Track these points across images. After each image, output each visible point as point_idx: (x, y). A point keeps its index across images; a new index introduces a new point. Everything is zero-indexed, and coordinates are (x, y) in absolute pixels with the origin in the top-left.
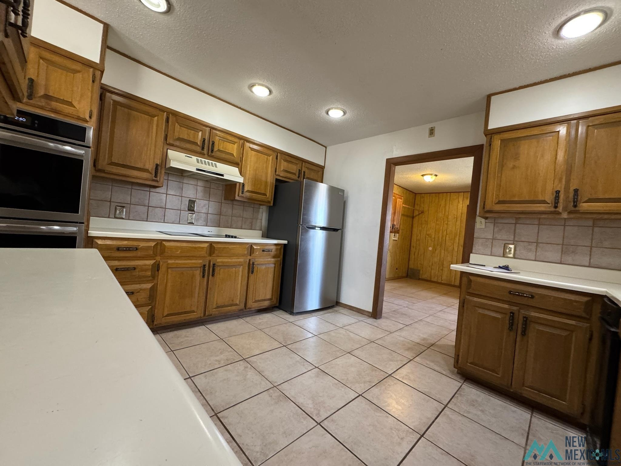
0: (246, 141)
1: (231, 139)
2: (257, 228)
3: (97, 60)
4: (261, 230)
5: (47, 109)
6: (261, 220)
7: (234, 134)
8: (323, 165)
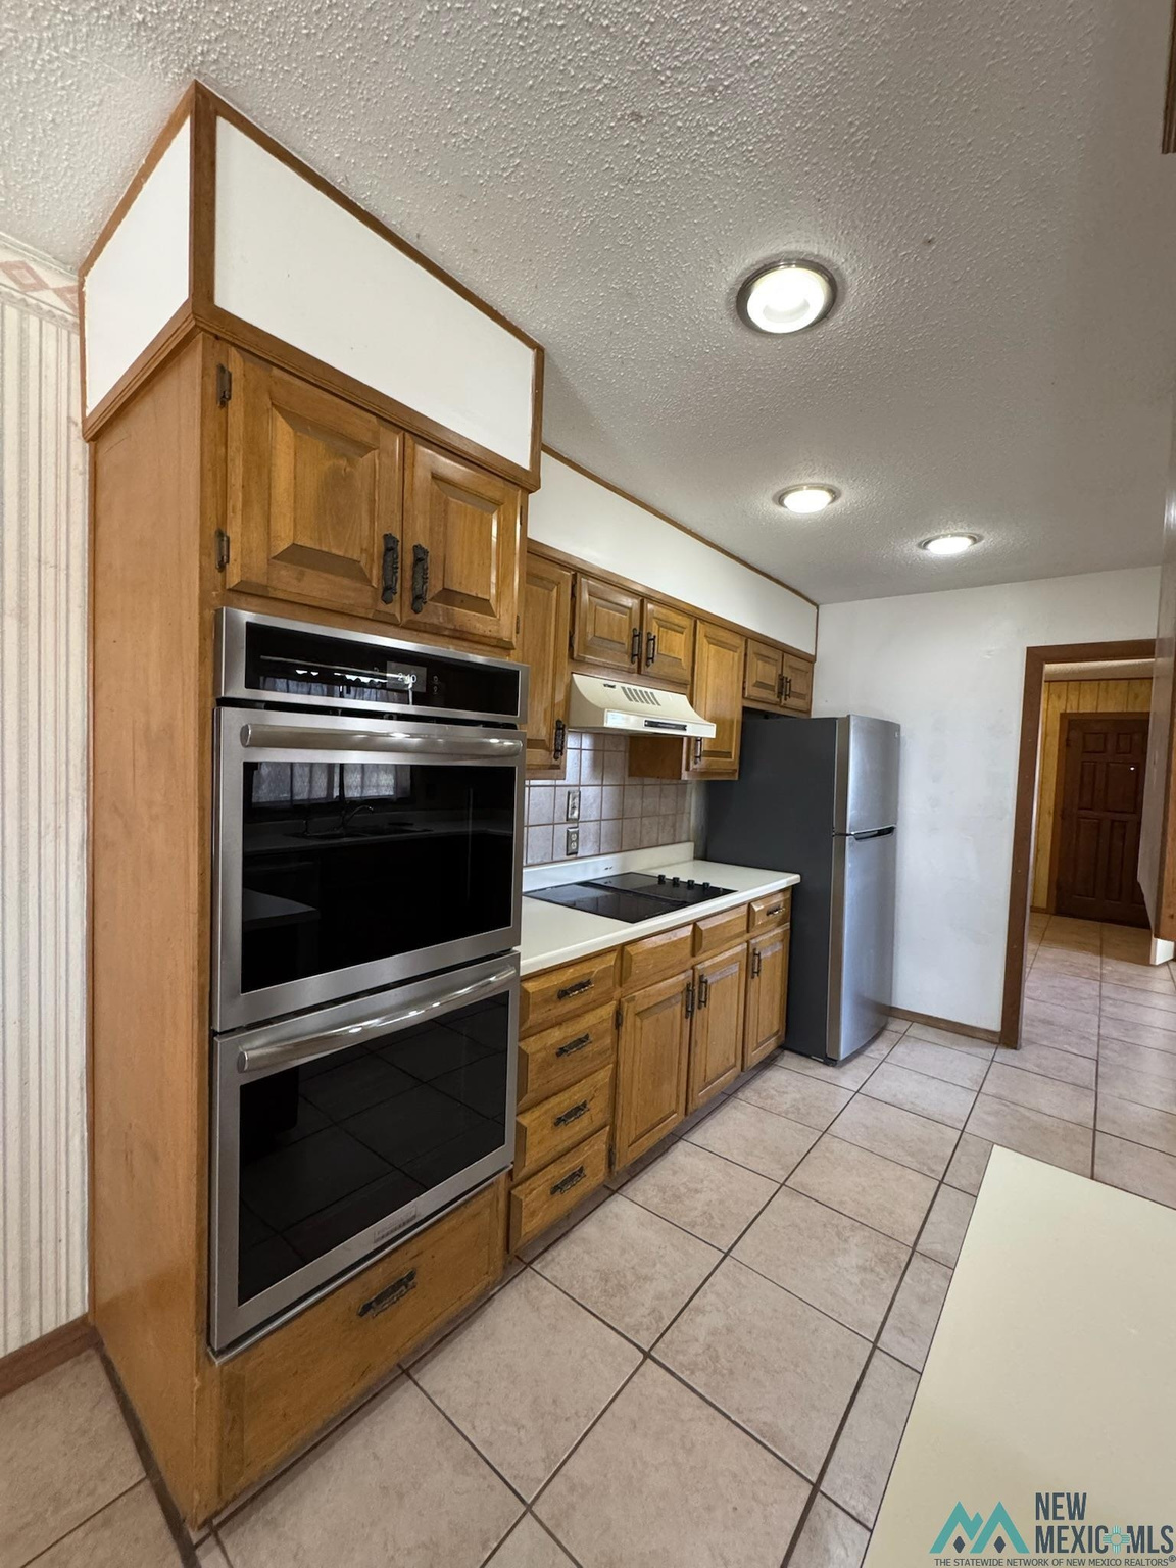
0: (700, 619)
1: (676, 621)
2: (684, 837)
3: (526, 464)
4: (689, 841)
5: (446, 633)
6: (690, 813)
7: (683, 606)
8: (813, 654)
